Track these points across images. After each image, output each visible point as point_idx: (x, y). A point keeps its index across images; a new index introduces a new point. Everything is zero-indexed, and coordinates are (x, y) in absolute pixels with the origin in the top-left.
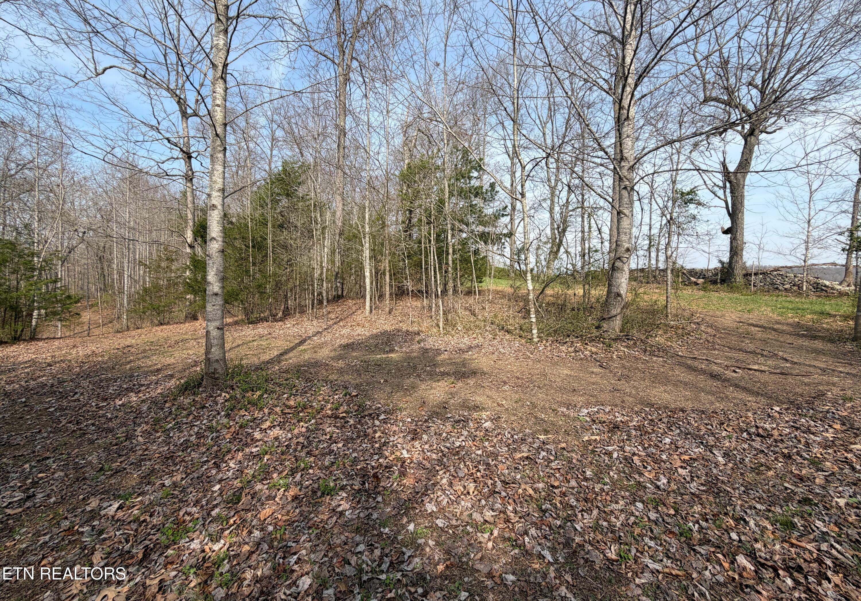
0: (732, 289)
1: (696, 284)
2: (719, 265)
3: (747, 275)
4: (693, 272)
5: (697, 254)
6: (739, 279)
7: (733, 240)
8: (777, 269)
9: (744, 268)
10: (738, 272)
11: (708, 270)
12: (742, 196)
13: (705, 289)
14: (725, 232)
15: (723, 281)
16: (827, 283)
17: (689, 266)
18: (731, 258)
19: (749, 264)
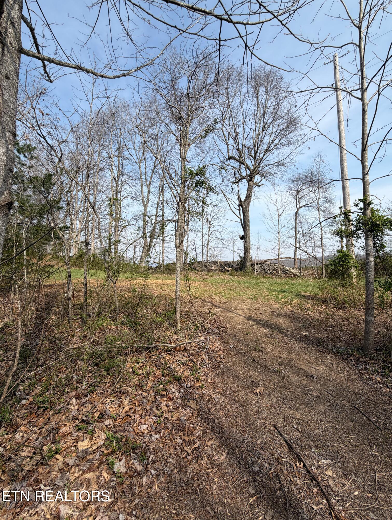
0: (246, 274)
1: (228, 271)
2: (240, 259)
3: (253, 265)
4: (226, 264)
5: (228, 252)
6: (249, 267)
7: (245, 243)
8: (266, 261)
9: (251, 261)
10: (248, 263)
11: (233, 262)
12: (248, 216)
13: (232, 275)
14: (241, 238)
15: (241, 269)
16: (288, 269)
17: (223, 259)
18: (245, 254)
19: (253, 258)
